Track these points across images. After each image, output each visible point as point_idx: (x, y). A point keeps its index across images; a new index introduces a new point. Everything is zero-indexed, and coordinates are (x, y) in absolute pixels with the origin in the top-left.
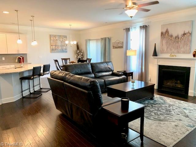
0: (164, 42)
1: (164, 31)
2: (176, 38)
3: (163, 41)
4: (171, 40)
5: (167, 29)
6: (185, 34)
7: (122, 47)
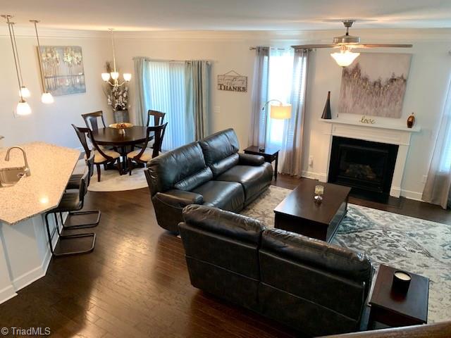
0: (349, 90)
3: (347, 88)
4: (364, 87)
5: (358, 65)
6: (395, 79)
7: (244, 90)
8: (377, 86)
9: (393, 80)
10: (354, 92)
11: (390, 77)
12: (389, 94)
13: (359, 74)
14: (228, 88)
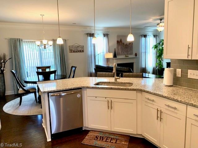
1: (119, 40)
2: (126, 45)
4: (123, 46)
5: (121, 39)
7: (83, 51)
10: (121, 48)
14: (75, 51)
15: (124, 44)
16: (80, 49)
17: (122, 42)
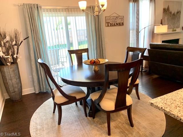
0: (166, 18)
1: (166, 7)
2: (173, 15)
4: (171, 16)
7: (123, 24)
8: (174, 15)
9: (178, 12)
11: (177, 11)
12: (177, 18)
13: (169, 11)
14: (113, 25)
15: (171, 13)
16: (119, 21)
17: (170, 10)
